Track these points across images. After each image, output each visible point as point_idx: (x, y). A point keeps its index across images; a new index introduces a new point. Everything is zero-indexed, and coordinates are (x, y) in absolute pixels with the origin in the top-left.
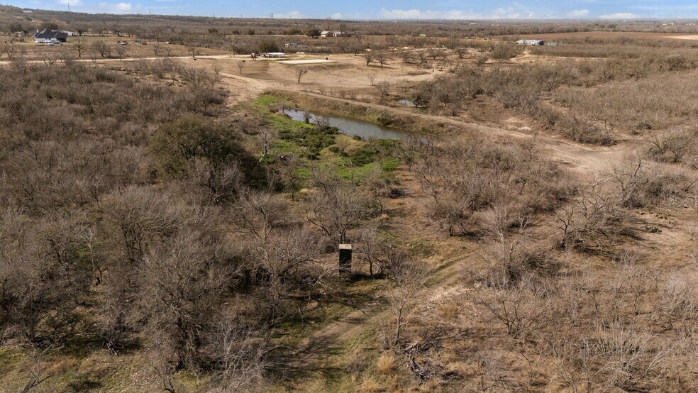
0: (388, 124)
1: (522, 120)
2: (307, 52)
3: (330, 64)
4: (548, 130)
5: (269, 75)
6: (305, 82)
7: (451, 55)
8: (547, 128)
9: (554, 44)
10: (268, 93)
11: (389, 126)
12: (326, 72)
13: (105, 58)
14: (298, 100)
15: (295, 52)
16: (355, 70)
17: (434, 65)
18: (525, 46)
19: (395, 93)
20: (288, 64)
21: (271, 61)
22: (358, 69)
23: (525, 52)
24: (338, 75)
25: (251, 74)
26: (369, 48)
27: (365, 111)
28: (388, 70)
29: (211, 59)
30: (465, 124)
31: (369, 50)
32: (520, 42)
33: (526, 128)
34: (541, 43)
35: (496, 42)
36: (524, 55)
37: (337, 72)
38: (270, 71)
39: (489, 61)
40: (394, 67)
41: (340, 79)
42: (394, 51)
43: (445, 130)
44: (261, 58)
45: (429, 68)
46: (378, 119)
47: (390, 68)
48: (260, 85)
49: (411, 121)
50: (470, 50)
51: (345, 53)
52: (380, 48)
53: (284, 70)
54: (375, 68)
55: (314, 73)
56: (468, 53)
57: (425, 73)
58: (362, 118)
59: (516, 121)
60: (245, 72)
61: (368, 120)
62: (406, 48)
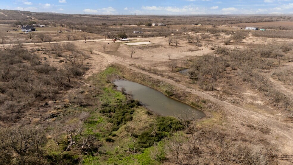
0: (171, 96)
1: (256, 93)
2: (142, 36)
3: (150, 45)
4: (275, 107)
5: (118, 52)
6: (134, 57)
7: (212, 37)
8: (275, 105)
9: (263, 30)
10: (112, 66)
11: (172, 97)
12: (147, 50)
13: (43, 42)
14: (125, 72)
15: (136, 36)
16: (163, 48)
17: (203, 44)
18: (249, 31)
19: (180, 65)
20: (129, 45)
21: (122, 43)
22: (164, 47)
23: (250, 35)
24: (153, 52)
25: (109, 52)
26: (172, 33)
27: (159, 84)
28: (180, 47)
29: (94, 42)
30: (219, 101)
31: (172, 34)
32: (247, 28)
33: (259, 102)
34: (257, 29)
35: (234, 28)
36: (249, 36)
37: (153, 50)
38: (120, 50)
39: (232, 41)
40: (183, 46)
41: (154, 54)
42: (184, 35)
43: (206, 106)
44: (118, 41)
45: (201, 46)
46: (166, 91)
47: (180, 46)
48: (110, 59)
49: (185, 95)
50: (222, 34)
51: (161, 36)
52: (178, 33)
53: (126, 49)
54: (173, 47)
55: (141, 51)
56: (221, 36)
57: (198, 50)
58: (157, 88)
59: (252, 94)
60: (107, 50)
61: (160, 90)
62: (190, 33)
